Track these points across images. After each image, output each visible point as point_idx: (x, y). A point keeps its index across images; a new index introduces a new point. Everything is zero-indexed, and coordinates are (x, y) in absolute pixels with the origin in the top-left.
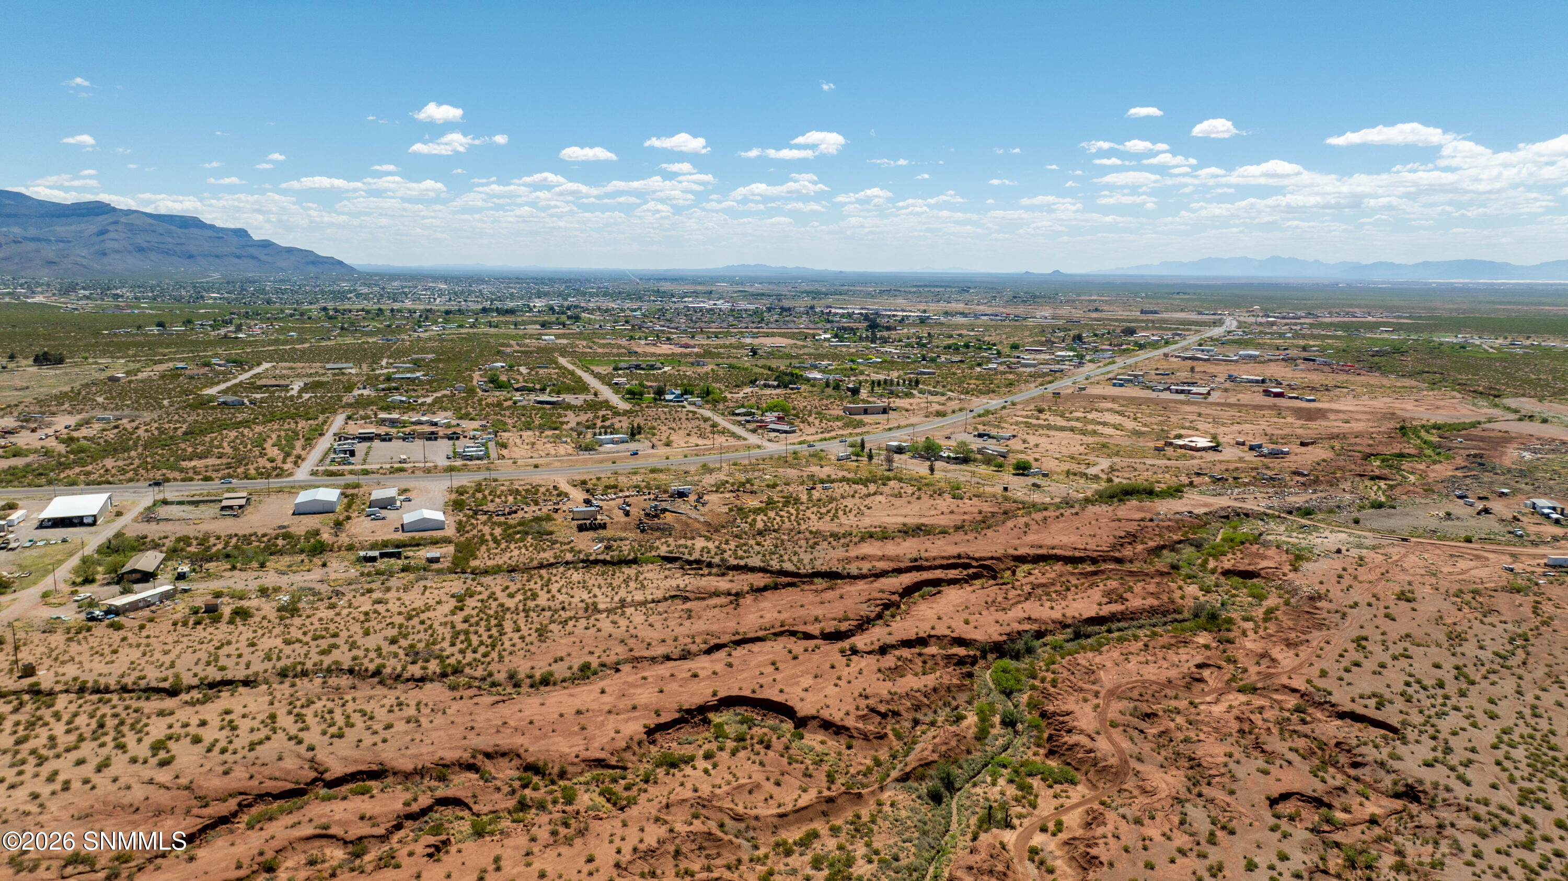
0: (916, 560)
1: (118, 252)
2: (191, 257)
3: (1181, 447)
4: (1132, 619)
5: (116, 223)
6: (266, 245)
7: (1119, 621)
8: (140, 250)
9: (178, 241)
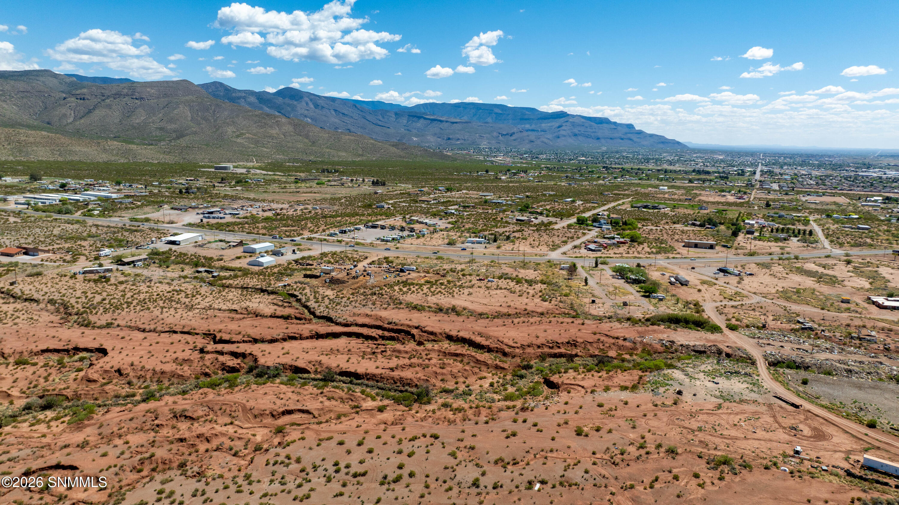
0: (390, 323)
1: (565, 136)
2: (598, 139)
3: (874, 303)
4: (377, 381)
5: (567, 121)
6: (640, 132)
7: (368, 379)
8: (575, 135)
9: (594, 130)
